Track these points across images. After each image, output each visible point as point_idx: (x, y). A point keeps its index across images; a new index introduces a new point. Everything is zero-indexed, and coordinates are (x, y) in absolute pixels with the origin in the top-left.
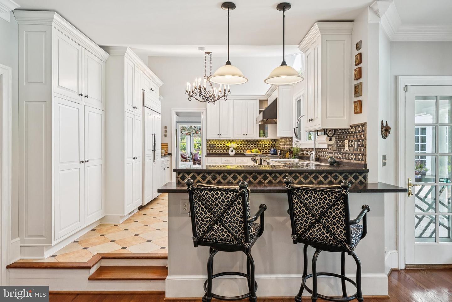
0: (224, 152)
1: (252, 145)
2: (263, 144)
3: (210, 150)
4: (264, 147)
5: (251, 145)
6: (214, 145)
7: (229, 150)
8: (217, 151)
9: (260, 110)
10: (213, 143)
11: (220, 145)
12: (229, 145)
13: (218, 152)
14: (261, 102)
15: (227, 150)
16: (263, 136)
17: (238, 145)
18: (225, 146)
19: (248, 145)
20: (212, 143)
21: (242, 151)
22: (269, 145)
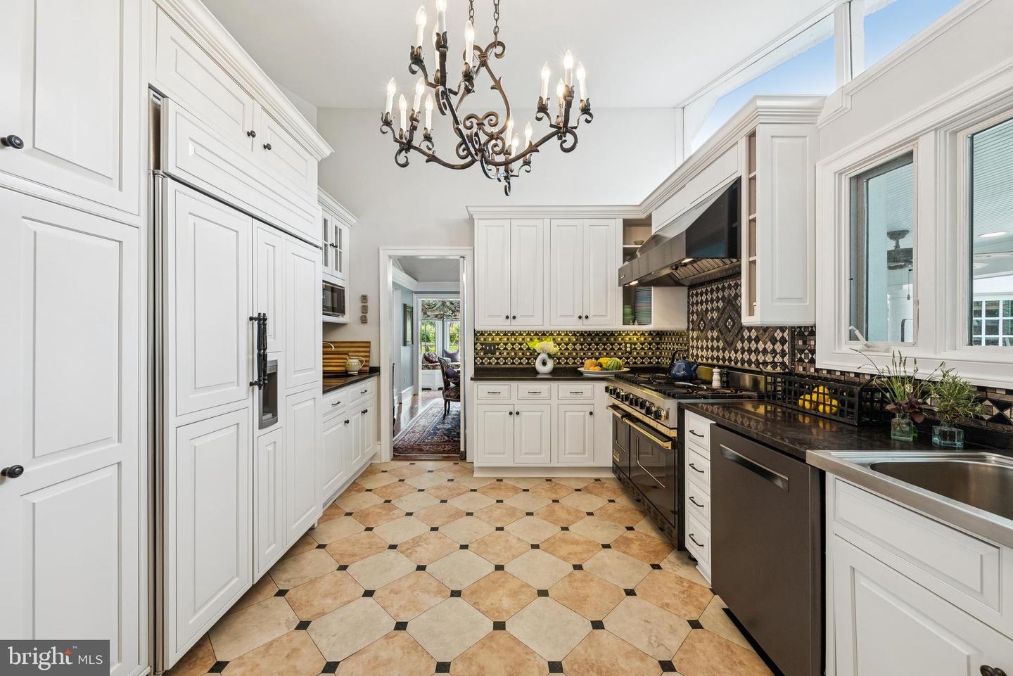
0: (521, 363)
1: (597, 344)
2: (626, 344)
3: (482, 359)
4: (628, 349)
5: (593, 346)
6: (494, 344)
7: (536, 359)
8: (501, 361)
9: (624, 248)
10: (493, 339)
11: (509, 347)
12: (537, 345)
13: (505, 363)
14: (628, 224)
15: (528, 359)
16: (634, 322)
17: (559, 344)
18: (524, 347)
19: (586, 347)
20: (490, 339)
21: (571, 361)
22: (642, 344)
